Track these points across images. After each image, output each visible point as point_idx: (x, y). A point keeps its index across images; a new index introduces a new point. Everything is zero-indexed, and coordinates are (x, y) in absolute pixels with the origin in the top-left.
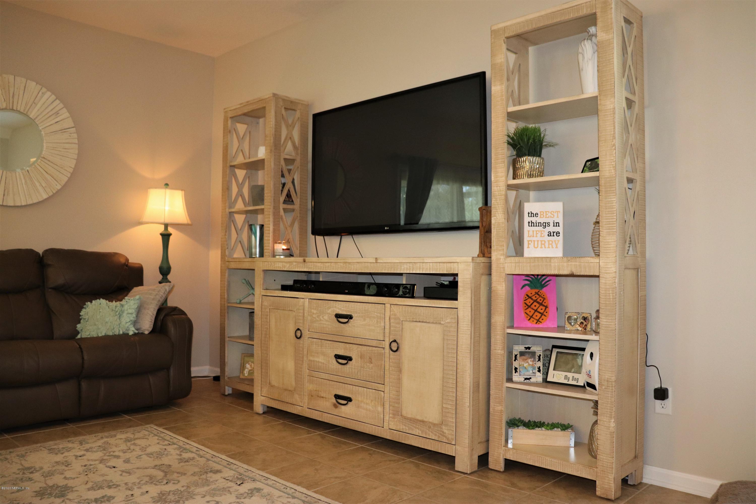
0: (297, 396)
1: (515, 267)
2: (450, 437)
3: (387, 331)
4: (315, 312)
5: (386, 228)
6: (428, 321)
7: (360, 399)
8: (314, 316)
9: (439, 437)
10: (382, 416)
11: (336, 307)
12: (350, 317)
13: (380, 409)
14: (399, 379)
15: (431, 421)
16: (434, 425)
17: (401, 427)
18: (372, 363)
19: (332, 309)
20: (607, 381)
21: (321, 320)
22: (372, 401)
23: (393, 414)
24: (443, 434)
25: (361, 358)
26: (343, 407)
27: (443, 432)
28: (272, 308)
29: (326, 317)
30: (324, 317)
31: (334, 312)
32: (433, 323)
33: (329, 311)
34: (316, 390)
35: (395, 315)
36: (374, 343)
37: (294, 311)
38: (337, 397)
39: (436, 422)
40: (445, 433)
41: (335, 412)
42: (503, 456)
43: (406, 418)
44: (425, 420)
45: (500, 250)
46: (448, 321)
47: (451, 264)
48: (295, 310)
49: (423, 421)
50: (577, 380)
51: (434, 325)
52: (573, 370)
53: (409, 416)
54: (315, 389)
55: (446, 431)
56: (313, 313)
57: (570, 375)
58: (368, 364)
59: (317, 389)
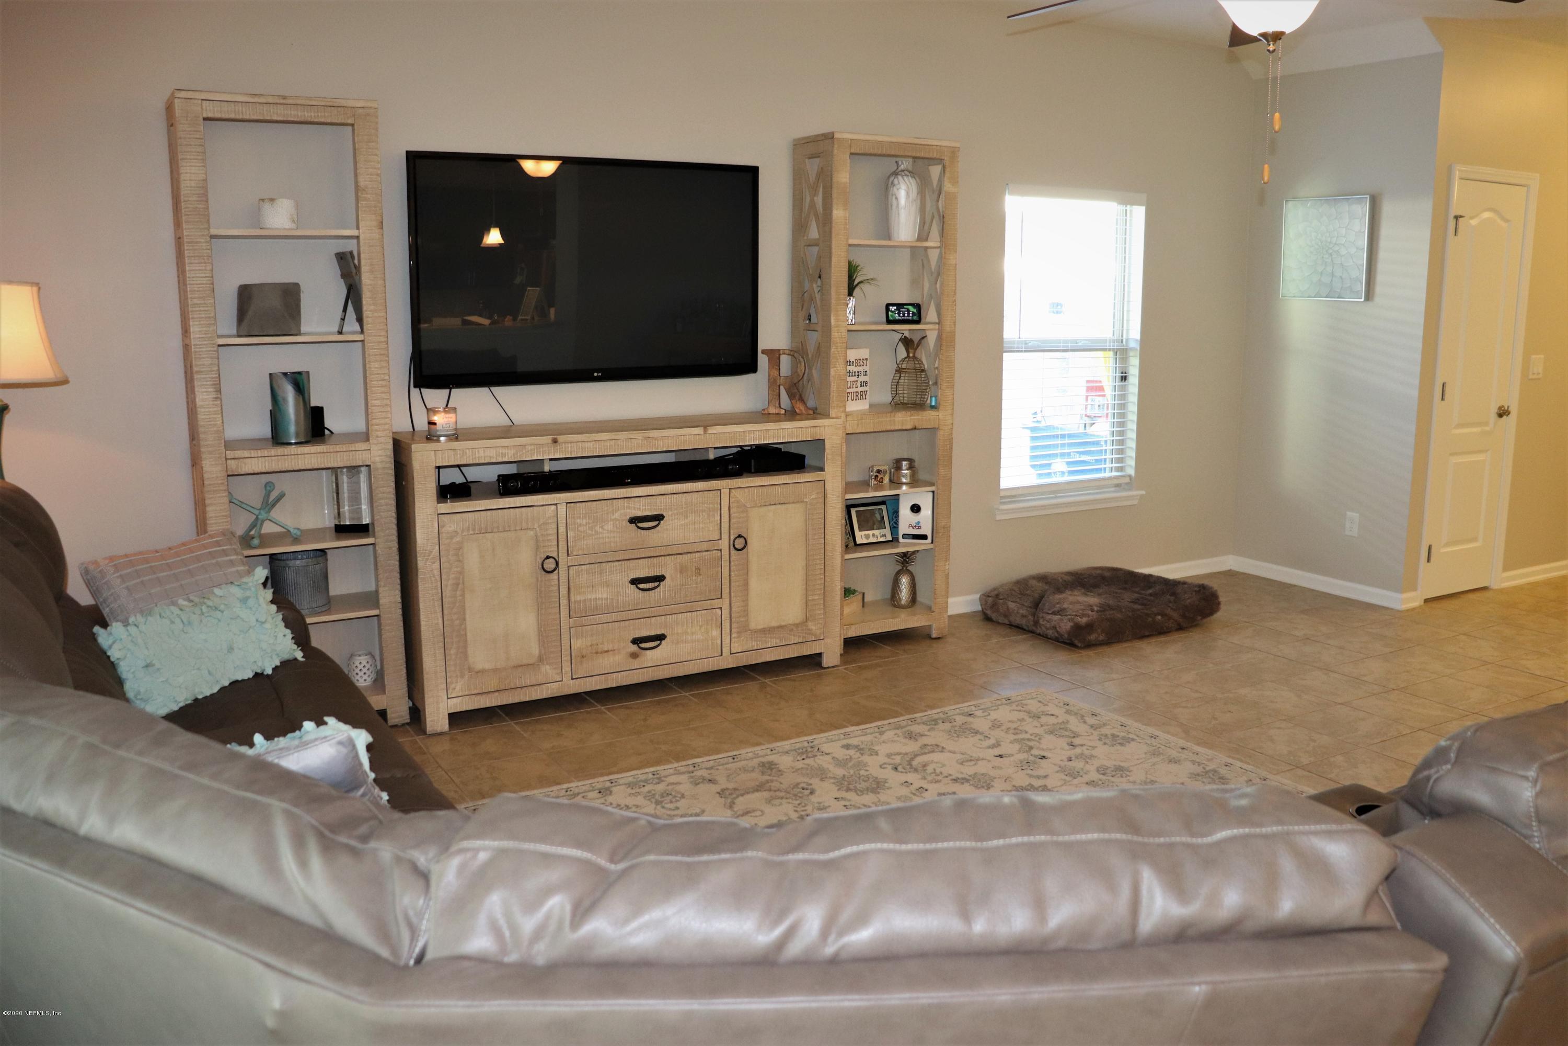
0: (548, 667)
1: (858, 425)
2: (818, 632)
3: (725, 526)
4: (584, 522)
5: (596, 374)
6: (786, 502)
7: (680, 631)
8: (581, 529)
9: (803, 637)
10: (719, 642)
11: (629, 508)
12: (659, 518)
13: (716, 633)
14: (746, 584)
15: (791, 622)
16: (797, 625)
17: (751, 645)
18: (700, 575)
19: (622, 511)
20: (944, 528)
21: (597, 533)
22: (701, 626)
23: (738, 633)
24: (810, 632)
25: (681, 572)
26: (648, 652)
27: (809, 630)
28: (471, 532)
29: (609, 526)
30: (606, 527)
31: (626, 515)
32: (793, 503)
33: (617, 515)
34: (591, 646)
35: (738, 502)
36: (704, 546)
37: (532, 530)
38: (636, 641)
39: (797, 622)
40: (812, 629)
41: (636, 663)
42: (844, 636)
43: (756, 631)
44: (783, 624)
45: (840, 407)
46: (813, 497)
47: (817, 428)
48: (536, 526)
49: (781, 627)
50: (885, 536)
51: (793, 505)
52: (875, 527)
53: (760, 627)
54: (590, 644)
55: (813, 628)
56: (580, 525)
57: (877, 532)
58: (694, 578)
59: (594, 643)
